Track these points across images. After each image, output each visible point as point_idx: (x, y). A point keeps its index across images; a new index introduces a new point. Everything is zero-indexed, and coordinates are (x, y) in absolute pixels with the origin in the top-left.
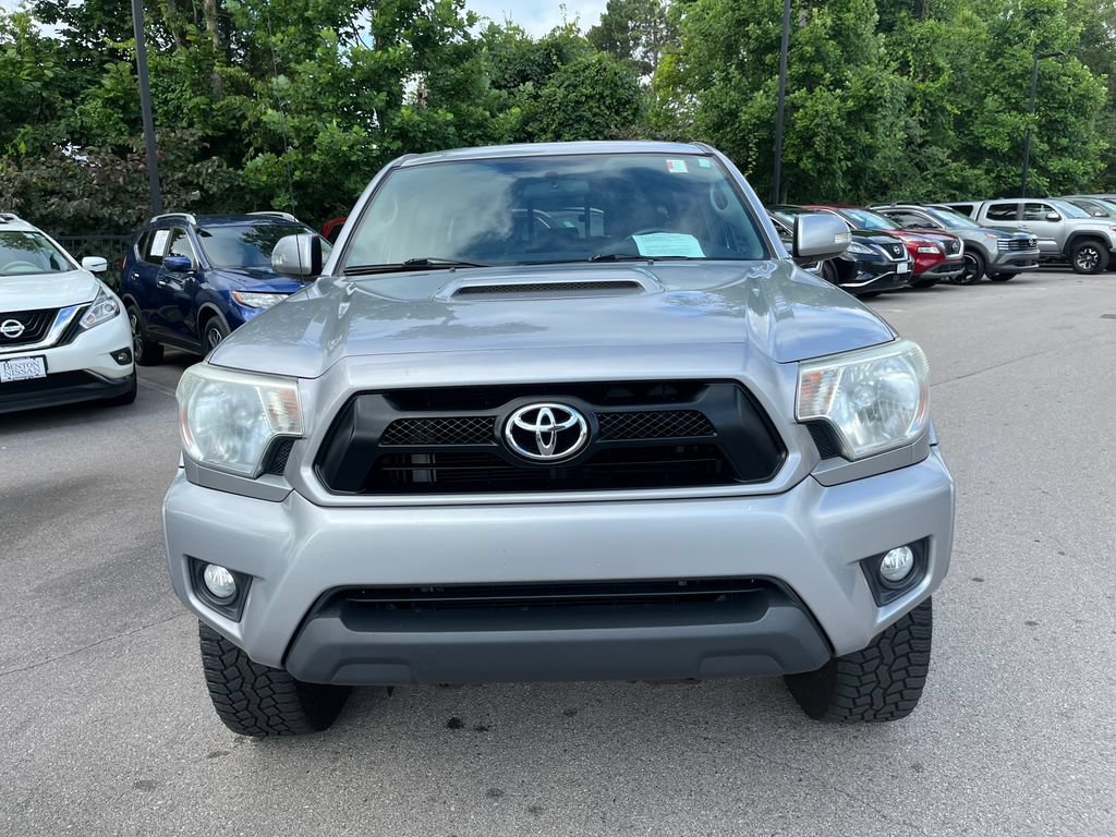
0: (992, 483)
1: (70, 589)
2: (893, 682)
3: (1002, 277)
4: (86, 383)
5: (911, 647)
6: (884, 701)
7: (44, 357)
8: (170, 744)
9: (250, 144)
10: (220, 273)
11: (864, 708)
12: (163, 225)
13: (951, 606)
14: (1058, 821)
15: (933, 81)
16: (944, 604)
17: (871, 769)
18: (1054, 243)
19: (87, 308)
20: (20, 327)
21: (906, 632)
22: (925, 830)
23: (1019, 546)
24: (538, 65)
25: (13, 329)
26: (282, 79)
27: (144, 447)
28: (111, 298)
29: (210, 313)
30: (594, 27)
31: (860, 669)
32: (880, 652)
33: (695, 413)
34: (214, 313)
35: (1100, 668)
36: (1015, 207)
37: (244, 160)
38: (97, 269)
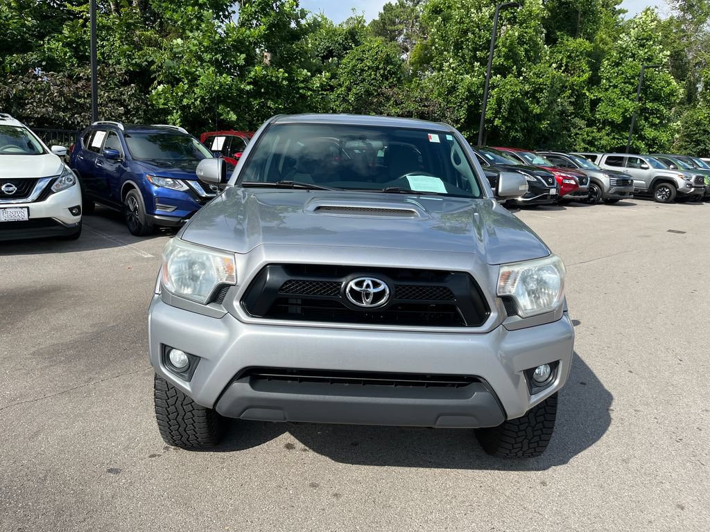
0: (595, 328)
1: (53, 355)
2: (534, 436)
3: (611, 201)
4: (52, 226)
5: (545, 418)
6: (529, 446)
7: (28, 208)
8: (127, 448)
9: (155, 79)
10: (139, 163)
11: (518, 449)
12: (100, 127)
13: (567, 397)
14: (616, 516)
15: (579, 77)
16: (563, 396)
17: (518, 483)
18: (644, 182)
19: (56, 180)
20: (14, 188)
21: (543, 409)
22: (546, 516)
23: (607, 366)
24: (339, 44)
25: (11, 189)
26: (179, 41)
27: (88, 269)
28: (71, 174)
29: (130, 187)
30: (374, 20)
31: (517, 428)
32: (529, 419)
33: (445, 288)
34: (133, 187)
35: (646, 437)
36: (622, 158)
37: (150, 89)
38: (60, 154)
